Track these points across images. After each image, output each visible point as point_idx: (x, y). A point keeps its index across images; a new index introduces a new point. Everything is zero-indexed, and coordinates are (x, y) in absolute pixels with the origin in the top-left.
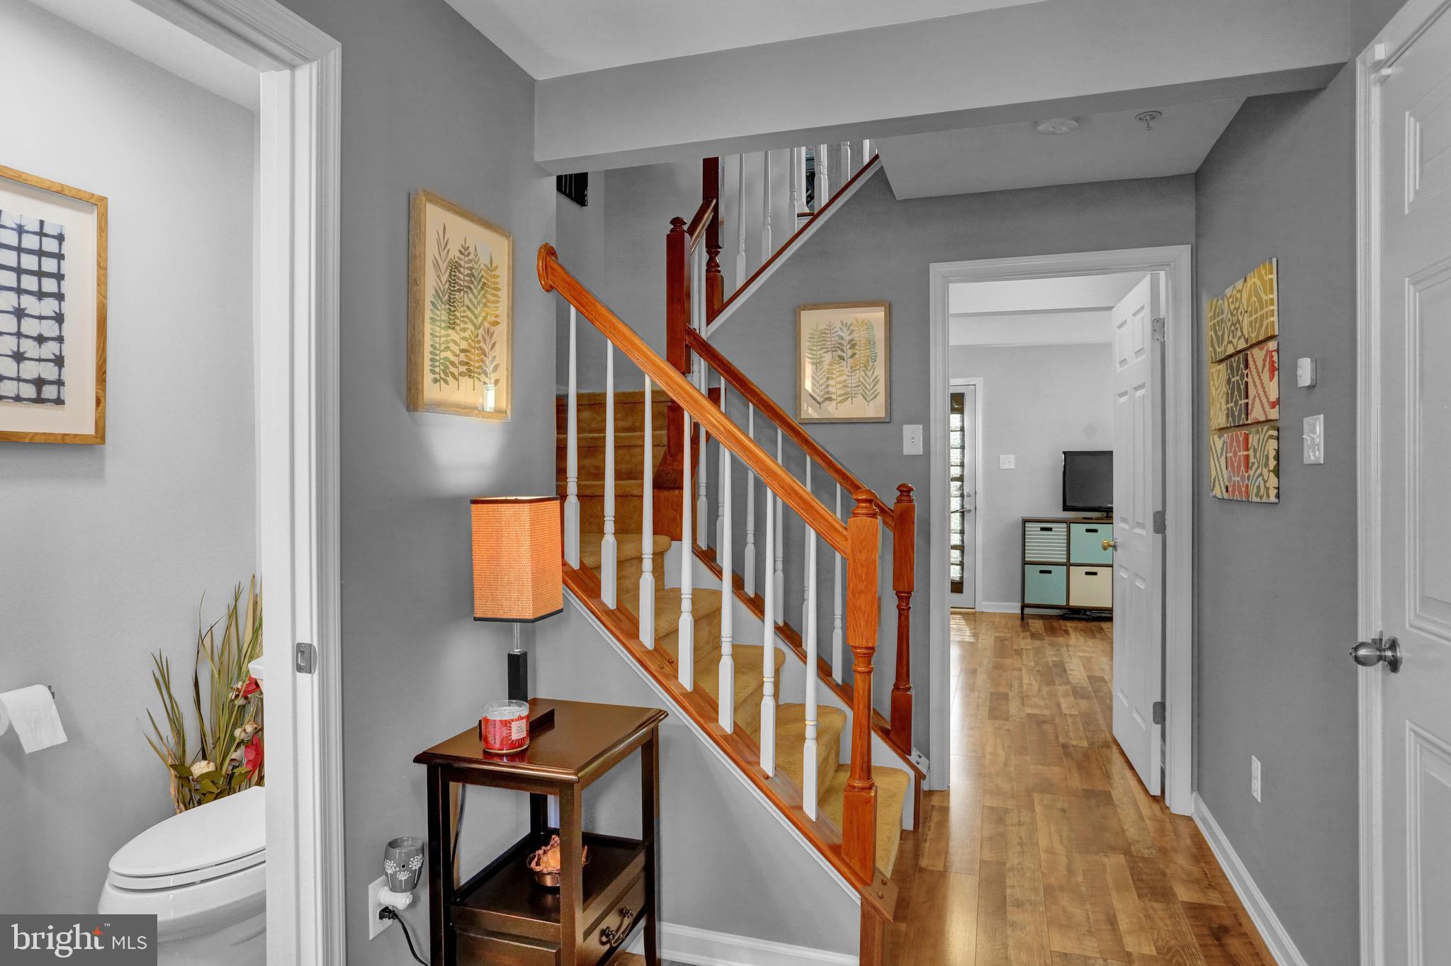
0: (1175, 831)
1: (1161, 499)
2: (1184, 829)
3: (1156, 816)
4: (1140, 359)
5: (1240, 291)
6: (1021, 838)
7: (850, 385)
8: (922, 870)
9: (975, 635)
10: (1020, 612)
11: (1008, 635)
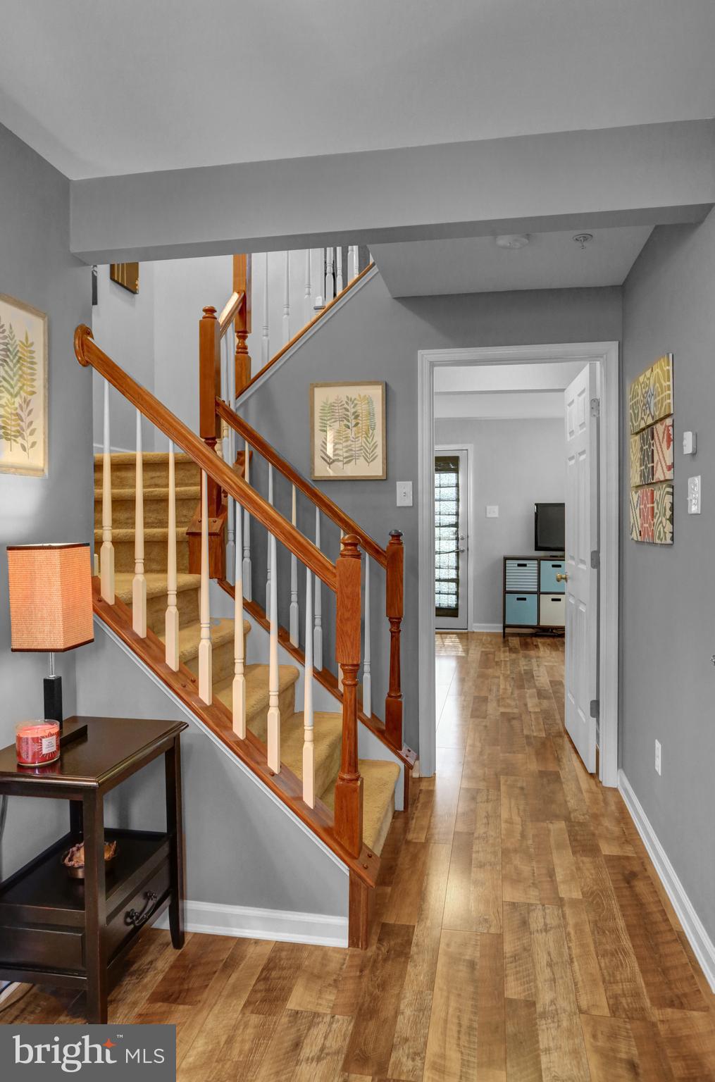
0: (605, 801)
1: (596, 540)
2: (612, 800)
3: (591, 789)
4: (582, 431)
5: (649, 379)
6: (487, 812)
7: (354, 449)
8: (408, 842)
9: (467, 651)
10: (502, 631)
11: (493, 650)
